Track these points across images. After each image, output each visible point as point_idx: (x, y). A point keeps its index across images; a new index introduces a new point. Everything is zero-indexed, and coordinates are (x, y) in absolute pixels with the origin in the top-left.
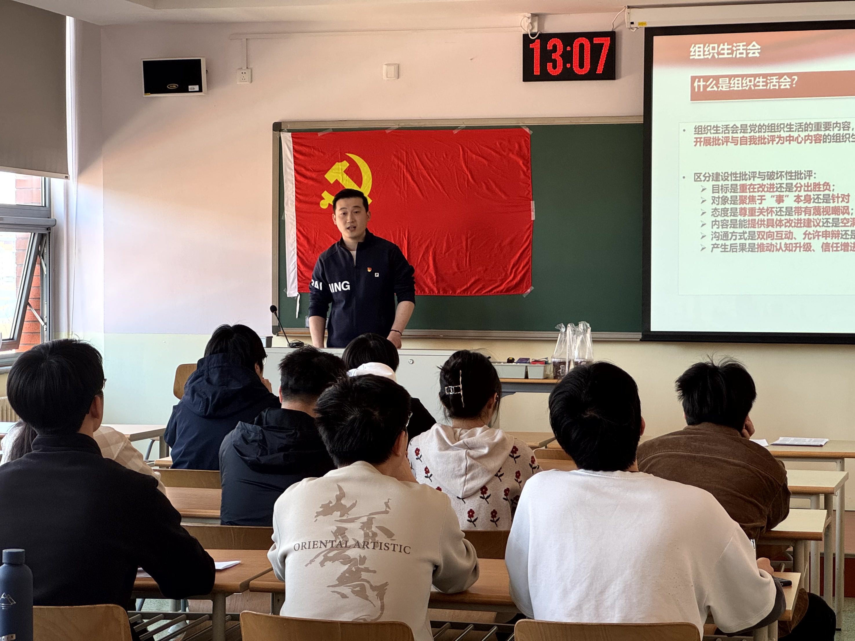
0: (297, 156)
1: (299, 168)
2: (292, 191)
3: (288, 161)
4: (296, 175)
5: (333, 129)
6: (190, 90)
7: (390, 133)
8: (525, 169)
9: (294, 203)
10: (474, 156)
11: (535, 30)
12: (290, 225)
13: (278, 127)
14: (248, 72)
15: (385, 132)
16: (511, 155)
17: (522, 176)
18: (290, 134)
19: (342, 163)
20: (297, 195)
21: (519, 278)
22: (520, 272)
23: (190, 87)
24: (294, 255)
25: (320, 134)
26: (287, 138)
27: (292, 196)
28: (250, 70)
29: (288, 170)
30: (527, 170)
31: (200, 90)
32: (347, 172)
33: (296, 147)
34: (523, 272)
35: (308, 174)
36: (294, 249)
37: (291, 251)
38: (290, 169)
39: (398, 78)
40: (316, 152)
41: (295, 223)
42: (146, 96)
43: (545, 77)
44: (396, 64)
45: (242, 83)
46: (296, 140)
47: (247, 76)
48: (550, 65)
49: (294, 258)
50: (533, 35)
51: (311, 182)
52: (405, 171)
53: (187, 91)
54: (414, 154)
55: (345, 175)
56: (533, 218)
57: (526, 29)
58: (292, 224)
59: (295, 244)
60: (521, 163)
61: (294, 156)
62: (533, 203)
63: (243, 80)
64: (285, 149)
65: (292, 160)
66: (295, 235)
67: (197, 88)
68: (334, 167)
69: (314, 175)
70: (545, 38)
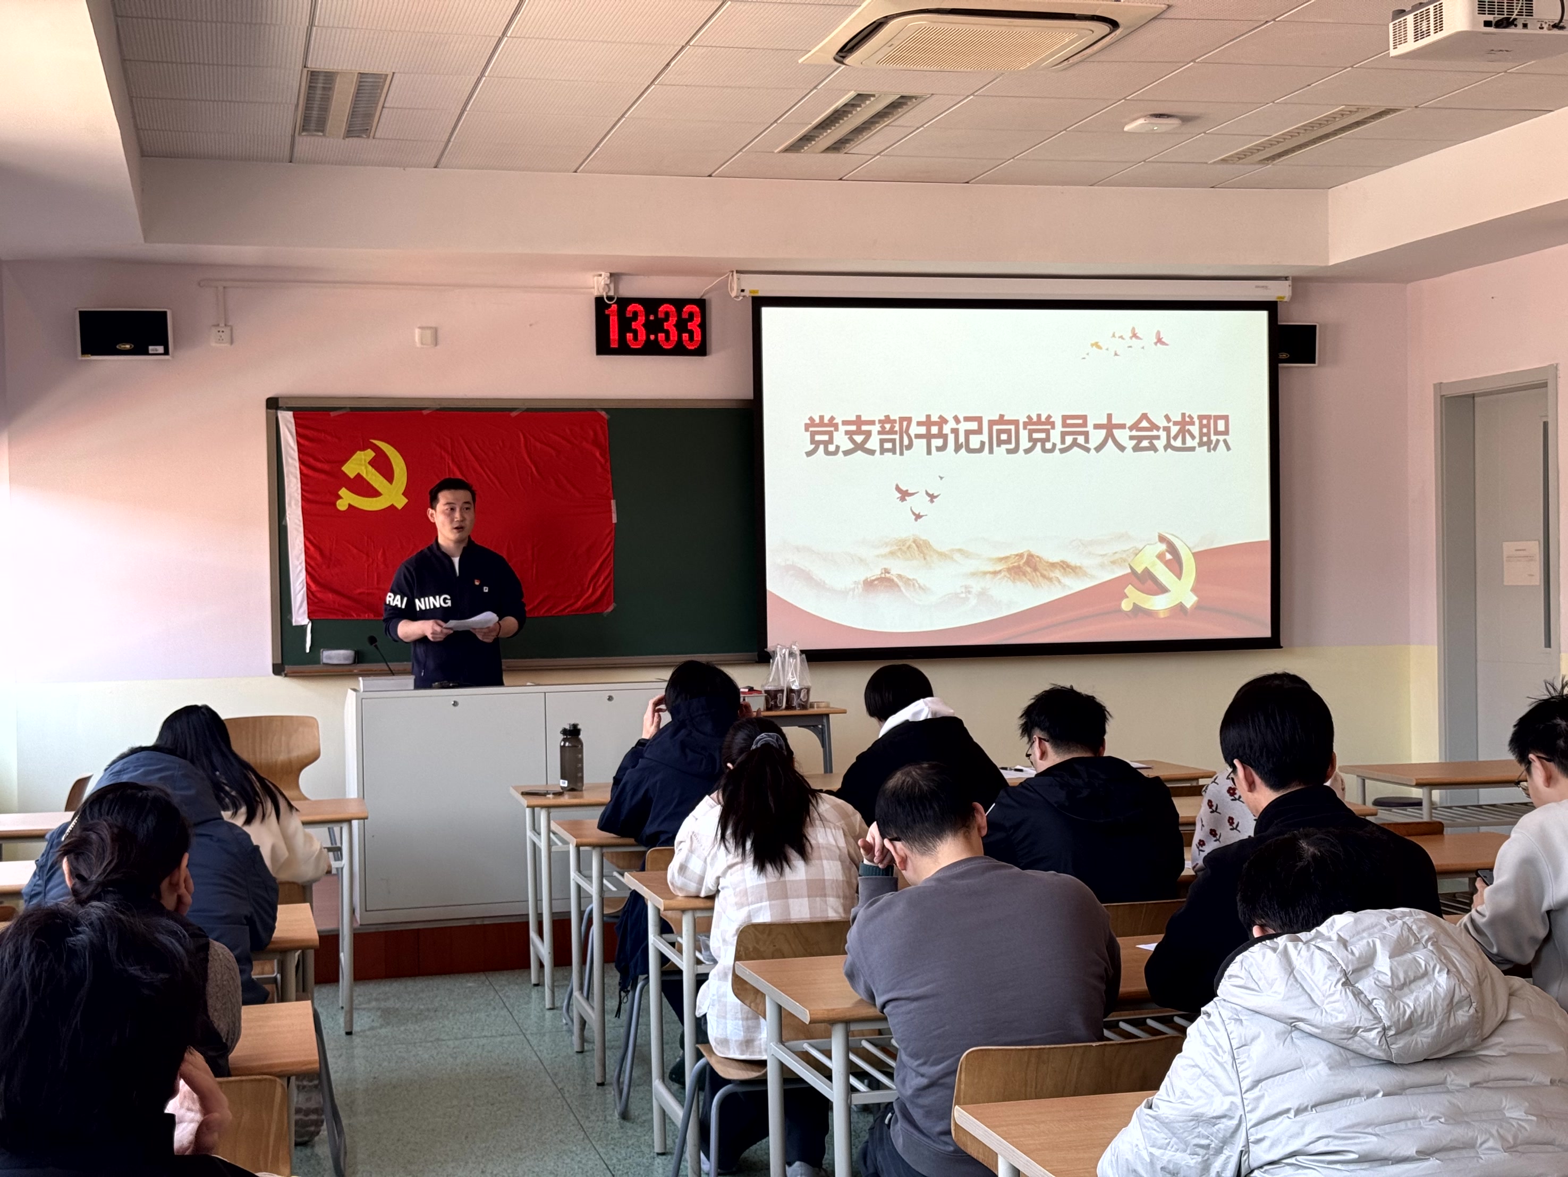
0: (301, 441)
1: (305, 458)
2: (295, 488)
3: (289, 448)
4: (302, 467)
5: (350, 408)
6: (150, 352)
7: (428, 415)
8: (603, 461)
9: (300, 504)
10: (538, 445)
11: (611, 293)
12: (295, 533)
13: (273, 404)
14: (227, 330)
15: (422, 414)
16: (584, 443)
17: (599, 470)
18: (291, 413)
19: (366, 452)
20: (304, 493)
21: (599, 593)
22: (601, 586)
23: (151, 348)
24: (301, 571)
25: (332, 414)
26: (286, 419)
27: (296, 495)
28: (229, 328)
29: (290, 460)
30: (606, 462)
31: (166, 352)
32: (373, 463)
33: (300, 430)
34: (603, 587)
35: (319, 465)
36: (301, 564)
37: (297, 567)
38: (293, 459)
39: (436, 344)
40: (329, 438)
41: (302, 529)
42: (83, 358)
43: (624, 349)
44: (431, 328)
45: (218, 345)
46: (300, 421)
47: (226, 336)
48: (629, 336)
49: (301, 574)
50: (610, 298)
51: (323, 476)
52: (451, 464)
53: (146, 352)
54: (462, 441)
55: (370, 468)
56: (614, 520)
57: (601, 290)
58: (297, 530)
59: (303, 557)
60: (598, 454)
61: (299, 444)
62: (613, 502)
63: (220, 340)
64: (284, 433)
65: (296, 448)
66: (302, 546)
67: (161, 349)
68: (354, 457)
69: (326, 467)
70: (624, 302)
